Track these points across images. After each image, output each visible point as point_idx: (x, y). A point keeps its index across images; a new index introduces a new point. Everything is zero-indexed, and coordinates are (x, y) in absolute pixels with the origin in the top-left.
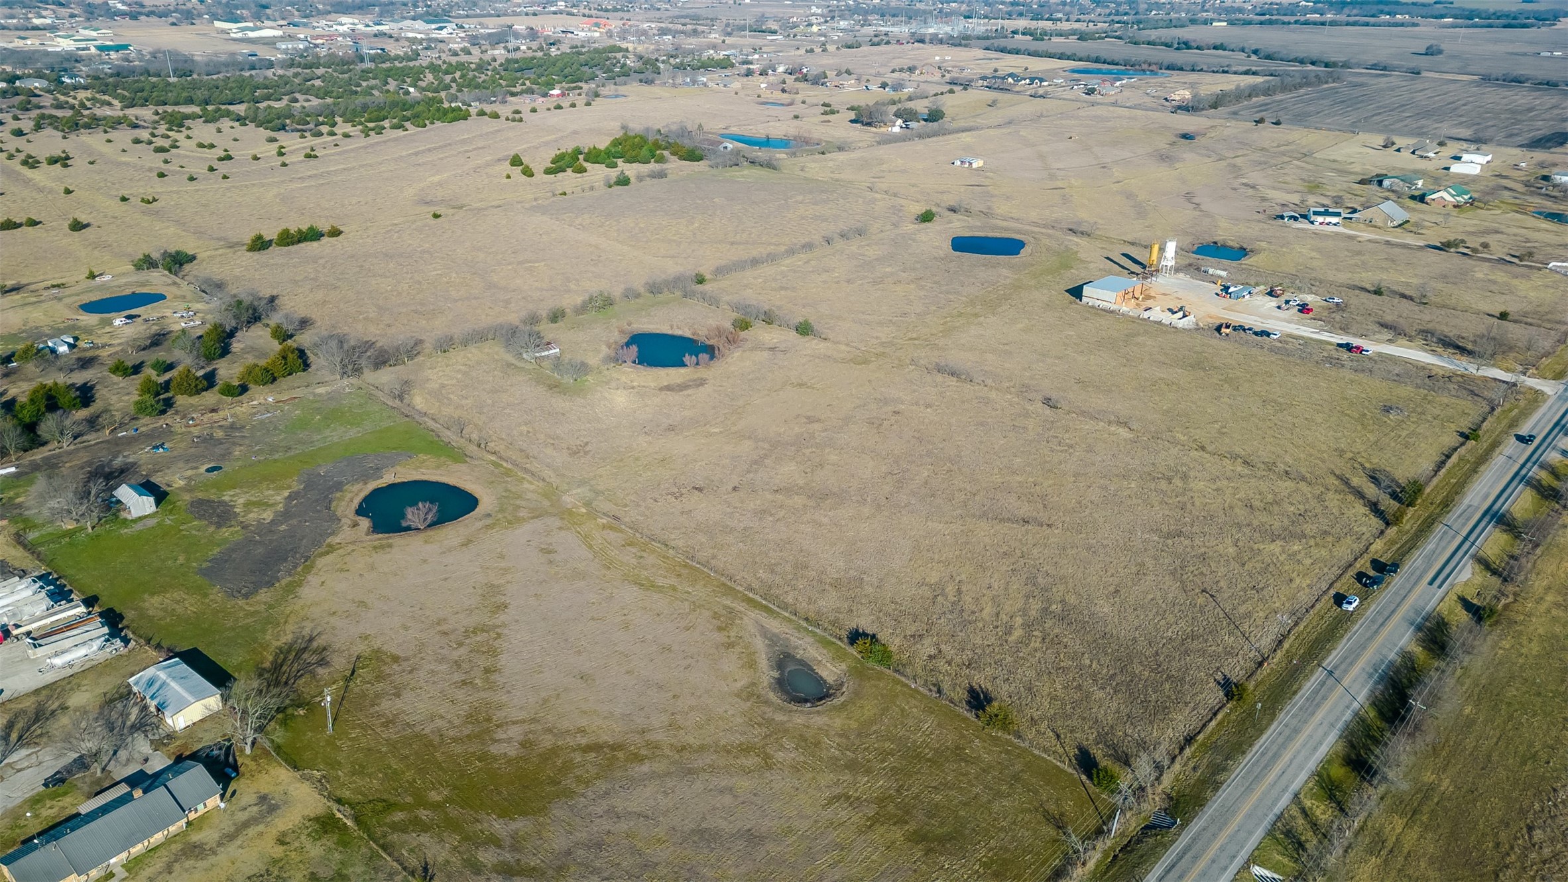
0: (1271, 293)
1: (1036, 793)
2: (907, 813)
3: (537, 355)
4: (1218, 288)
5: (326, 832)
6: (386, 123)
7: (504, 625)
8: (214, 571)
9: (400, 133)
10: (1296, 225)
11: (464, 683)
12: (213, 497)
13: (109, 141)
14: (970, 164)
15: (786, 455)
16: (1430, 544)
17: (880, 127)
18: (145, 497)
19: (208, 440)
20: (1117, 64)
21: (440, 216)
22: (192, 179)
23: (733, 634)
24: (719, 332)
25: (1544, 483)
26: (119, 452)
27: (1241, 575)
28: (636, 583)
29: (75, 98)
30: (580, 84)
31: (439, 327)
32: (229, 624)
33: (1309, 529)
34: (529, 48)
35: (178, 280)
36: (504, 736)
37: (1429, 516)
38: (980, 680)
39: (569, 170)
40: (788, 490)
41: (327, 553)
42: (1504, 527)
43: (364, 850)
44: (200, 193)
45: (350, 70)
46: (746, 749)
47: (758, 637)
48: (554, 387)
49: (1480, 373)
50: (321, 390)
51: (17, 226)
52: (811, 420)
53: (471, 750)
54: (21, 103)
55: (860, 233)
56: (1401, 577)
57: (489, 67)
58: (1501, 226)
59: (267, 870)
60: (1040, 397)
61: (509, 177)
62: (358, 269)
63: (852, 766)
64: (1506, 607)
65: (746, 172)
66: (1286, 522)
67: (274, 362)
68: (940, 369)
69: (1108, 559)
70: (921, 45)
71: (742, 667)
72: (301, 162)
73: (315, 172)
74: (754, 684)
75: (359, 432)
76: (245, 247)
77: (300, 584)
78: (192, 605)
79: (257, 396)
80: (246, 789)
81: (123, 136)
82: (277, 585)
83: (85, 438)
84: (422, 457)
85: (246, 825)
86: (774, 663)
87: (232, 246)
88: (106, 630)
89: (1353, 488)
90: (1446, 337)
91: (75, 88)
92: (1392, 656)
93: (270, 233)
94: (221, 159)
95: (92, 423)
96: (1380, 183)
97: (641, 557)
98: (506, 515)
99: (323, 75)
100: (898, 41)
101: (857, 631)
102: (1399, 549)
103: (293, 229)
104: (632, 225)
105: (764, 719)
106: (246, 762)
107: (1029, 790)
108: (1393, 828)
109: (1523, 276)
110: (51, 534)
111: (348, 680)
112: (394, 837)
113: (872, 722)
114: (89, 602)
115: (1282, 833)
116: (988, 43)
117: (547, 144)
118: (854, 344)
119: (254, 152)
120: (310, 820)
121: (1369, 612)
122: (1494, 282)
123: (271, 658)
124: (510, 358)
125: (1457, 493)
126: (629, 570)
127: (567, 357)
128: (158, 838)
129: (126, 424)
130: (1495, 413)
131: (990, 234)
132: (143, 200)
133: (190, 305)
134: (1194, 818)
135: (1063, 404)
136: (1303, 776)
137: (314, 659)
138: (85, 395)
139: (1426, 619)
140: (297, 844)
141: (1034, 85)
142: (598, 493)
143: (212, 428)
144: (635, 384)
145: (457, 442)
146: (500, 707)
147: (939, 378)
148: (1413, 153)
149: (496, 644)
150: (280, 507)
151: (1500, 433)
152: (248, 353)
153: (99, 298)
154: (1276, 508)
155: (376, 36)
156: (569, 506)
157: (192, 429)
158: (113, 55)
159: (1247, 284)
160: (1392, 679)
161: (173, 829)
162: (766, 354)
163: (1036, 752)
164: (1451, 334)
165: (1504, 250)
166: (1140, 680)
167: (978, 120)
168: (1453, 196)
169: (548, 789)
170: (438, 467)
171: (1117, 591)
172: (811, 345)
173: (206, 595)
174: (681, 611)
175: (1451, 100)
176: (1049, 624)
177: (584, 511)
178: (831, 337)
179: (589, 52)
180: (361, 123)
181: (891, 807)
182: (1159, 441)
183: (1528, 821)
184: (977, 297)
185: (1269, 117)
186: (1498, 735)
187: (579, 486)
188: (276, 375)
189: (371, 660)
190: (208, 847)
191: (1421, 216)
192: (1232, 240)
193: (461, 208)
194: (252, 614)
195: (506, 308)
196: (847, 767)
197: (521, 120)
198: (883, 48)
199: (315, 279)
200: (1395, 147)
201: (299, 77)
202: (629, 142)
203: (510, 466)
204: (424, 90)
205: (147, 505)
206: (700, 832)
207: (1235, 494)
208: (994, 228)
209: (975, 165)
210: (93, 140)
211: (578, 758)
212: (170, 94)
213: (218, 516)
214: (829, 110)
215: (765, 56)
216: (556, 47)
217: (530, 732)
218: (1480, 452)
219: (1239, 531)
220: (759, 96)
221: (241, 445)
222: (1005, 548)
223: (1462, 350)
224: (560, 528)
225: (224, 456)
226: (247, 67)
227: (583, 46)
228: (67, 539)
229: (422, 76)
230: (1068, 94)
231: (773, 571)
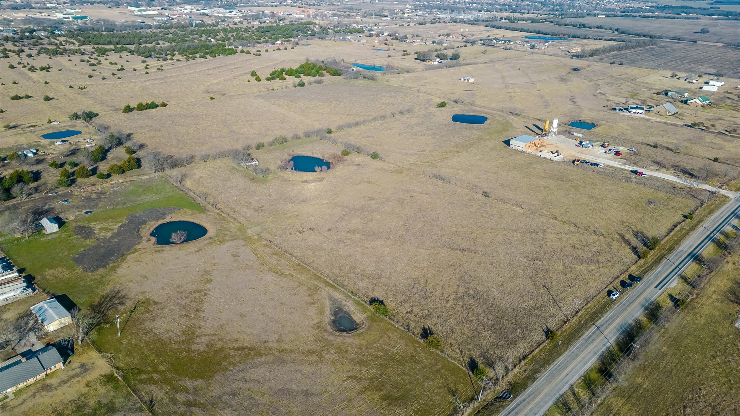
0: (602, 146)
1: (446, 379)
2: (383, 386)
3: (247, 164)
4: (577, 143)
5: (108, 382)
6: (198, 55)
7: (209, 289)
8: (79, 260)
9: (203, 59)
10: (622, 113)
11: (185, 316)
12: (86, 225)
13: (70, 60)
14: (468, 80)
15: (356, 215)
16: (659, 269)
17: (429, 62)
18: (53, 224)
19: (88, 199)
20: (548, 34)
21: (214, 98)
22: (104, 79)
23: (315, 298)
24: (334, 156)
25: (721, 241)
26: (47, 203)
27: (564, 279)
28: (274, 272)
29: (58, 40)
30: (291, 39)
31: (205, 150)
32: (82, 284)
33: (601, 259)
34: (270, 22)
35: (88, 125)
36: (199, 341)
37: (661, 255)
38: (429, 324)
39: (278, 79)
40: (353, 232)
41: (133, 253)
42: (697, 262)
43: (124, 391)
44: (106, 85)
45: (186, 30)
46: (311, 353)
47: (328, 300)
48: (253, 179)
49: (699, 187)
50: (144, 177)
51: (21, 98)
52: (370, 199)
53: (183, 347)
54: (34, 42)
55: (409, 111)
56: (642, 284)
57: (250, 30)
58: (723, 117)
59: (79, 398)
60: (481, 192)
61: (249, 81)
62: (171, 122)
63: (361, 363)
64: (692, 300)
65: (361, 82)
66: (590, 255)
67: (124, 164)
68: (436, 177)
69: (501, 270)
70: (455, 23)
71: (317, 314)
72: (155, 72)
73: (160, 77)
74: (321, 322)
75: (158, 197)
76: (122, 111)
77: (118, 267)
78: (67, 274)
79: (114, 179)
80: (76, 361)
81: (76, 58)
82: (107, 267)
83: (33, 196)
84: (185, 210)
85: (73, 377)
86: (333, 313)
87: (116, 110)
88: (25, 284)
89: (626, 240)
90: (685, 169)
91: (59, 36)
92: (630, 321)
93: (133, 104)
94: (119, 70)
95: (36, 189)
96: (666, 94)
97: (279, 260)
98: (219, 238)
99: (173, 32)
100: (444, 22)
101: (375, 299)
102: (643, 270)
103: (144, 103)
104: (302, 105)
105: (323, 338)
106: (78, 348)
107: (443, 377)
108: (617, 404)
109: (729, 141)
110: (9, 239)
111: (132, 312)
112: (140, 386)
113: (374, 342)
114: (20, 271)
115: (562, 403)
116: (487, 23)
117: (270, 66)
118: (397, 164)
119: (133, 67)
120: (102, 376)
121: (623, 300)
122: (715, 143)
123: (98, 300)
124: (235, 165)
125: (677, 244)
126: (272, 266)
127: (261, 166)
128: (31, 381)
129: (53, 190)
130: (703, 206)
131: (472, 114)
132: (80, 88)
133: (92, 136)
134: (520, 394)
135: (492, 195)
136: (577, 377)
137: (118, 301)
138: (36, 176)
139: (650, 304)
140: (94, 387)
141: (506, 44)
142: (264, 229)
143: (91, 193)
144: (291, 179)
145: (203, 203)
146: (200, 327)
147: (435, 181)
148: (686, 80)
149: (203, 298)
150: (115, 231)
151: (704, 216)
152: (114, 159)
153: (51, 132)
154: (586, 248)
155: (201, 15)
156: (250, 235)
157: (82, 193)
158: (80, 21)
159: (592, 141)
160: (628, 332)
161: (39, 377)
162: (355, 167)
163: (450, 360)
164: (688, 168)
165: (723, 128)
166: (506, 327)
167: (476, 60)
168: (701, 101)
169: (215, 367)
170: (192, 215)
171: (502, 285)
172: (378, 164)
173: (74, 270)
174: (293, 286)
175: (709, 55)
176: (467, 299)
177: (256, 238)
178: (387, 160)
179: (298, 24)
180: (186, 55)
181: (376, 383)
182: (535, 214)
183: (685, 404)
184: (460, 143)
185: (618, 61)
186: (677, 362)
187: (256, 226)
188: (124, 170)
189: (144, 303)
190: (53, 386)
191: (684, 110)
192: (589, 120)
193: (224, 95)
194: (93, 280)
195: (237, 142)
196: (358, 363)
197: (260, 55)
198: (437, 25)
199: (151, 126)
200: (677, 77)
201: (162, 33)
202: (308, 66)
203: (225, 215)
204: (218, 40)
205: (55, 228)
206: (283, 390)
207: (567, 241)
208: (473, 111)
209: (470, 81)
210: (62, 60)
211: (232, 353)
212: (101, 39)
213: (87, 234)
214: (406, 53)
215: (380, 27)
216: (283, 21)
217: (212, 340)
218: (692, 225)
219: (566, 259)
220: (374, 46)
221: (103, 201)
222: (452, 262)
223: (692, 175)
224: (244, 245)
225: (94, 206)
226: (139, 28)
227: (295, 21)
228: (16, 242)
229: (218, 34)
230: (521, 48)
231: (340, 269)
